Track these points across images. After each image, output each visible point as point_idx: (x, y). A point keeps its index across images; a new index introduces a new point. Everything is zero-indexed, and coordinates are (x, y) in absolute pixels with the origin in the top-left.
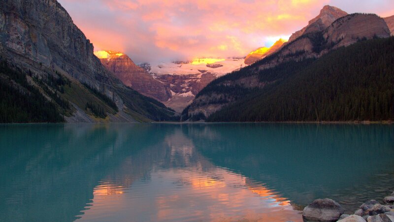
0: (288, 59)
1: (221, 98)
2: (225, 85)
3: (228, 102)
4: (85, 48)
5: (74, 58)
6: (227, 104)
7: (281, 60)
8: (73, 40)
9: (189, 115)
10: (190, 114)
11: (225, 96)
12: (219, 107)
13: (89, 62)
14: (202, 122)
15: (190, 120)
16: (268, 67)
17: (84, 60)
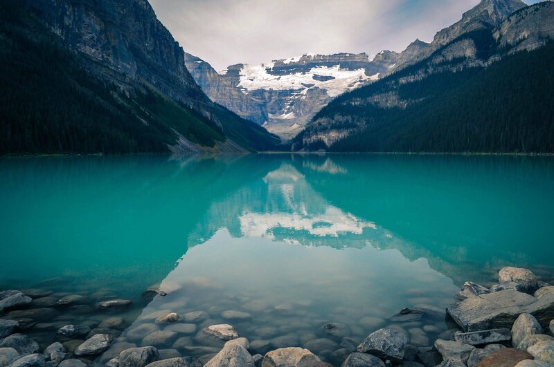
0: (440, 69)
1: (347, 121)
2: (353, 103)
3: (356, 126)
4: (173, 54)
5: (160, 67)
6: (355, 129)
7: (430, 70)
8: (157, 42)
9: (304, 142)
10: (306, 142)
11: (353, 119)
12: (344, 134)
13: (180, 73)
14: (321, 153)
15: (305, 150)
16: (412, 80)
17: (172, 70)
